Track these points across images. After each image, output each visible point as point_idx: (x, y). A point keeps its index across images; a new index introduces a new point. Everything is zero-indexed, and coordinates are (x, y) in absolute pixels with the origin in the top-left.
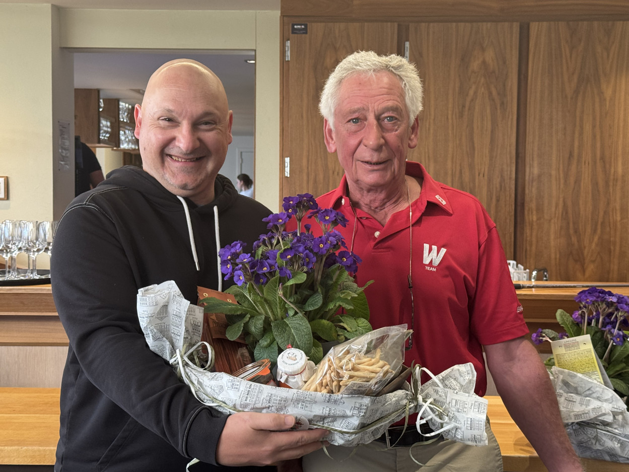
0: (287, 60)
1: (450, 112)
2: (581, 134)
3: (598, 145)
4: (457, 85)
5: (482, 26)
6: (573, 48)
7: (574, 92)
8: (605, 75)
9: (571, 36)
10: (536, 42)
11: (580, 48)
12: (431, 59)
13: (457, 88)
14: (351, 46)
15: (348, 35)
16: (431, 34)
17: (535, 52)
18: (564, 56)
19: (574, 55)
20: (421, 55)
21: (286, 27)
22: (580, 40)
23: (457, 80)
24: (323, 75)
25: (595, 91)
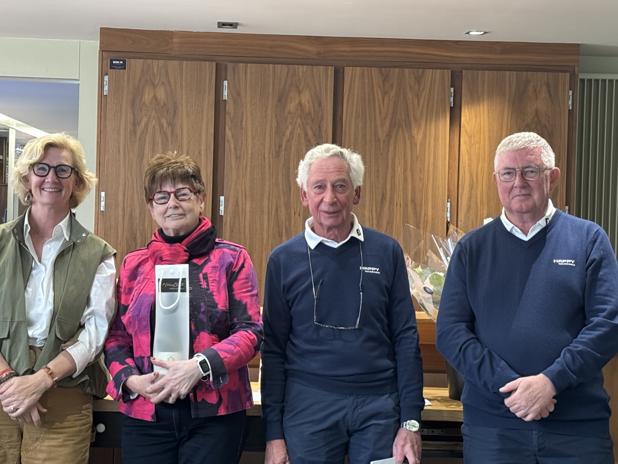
0: (105, 94)
1: (267, 151)
2: (393, 177)
3: (410, 187)
4: (274, 125)
5: (299, 68)
6: (385, 93)
7: (387, 136)
8: (416, 121)
9: (384, 82)
10: (350, 87)
11: (393, 94)
12: (248, 98)
13: (274, 128)
14: (170, 83)
15: (167, 72)
16: (249, 74)
17: (349, 96)
18: (377, 101)
19: (386, 101)
20: (239, 95)
21: (105, 62)
22: (392, 86)
23: (274, 120)
24: (141, 111)
25: (407, 136)
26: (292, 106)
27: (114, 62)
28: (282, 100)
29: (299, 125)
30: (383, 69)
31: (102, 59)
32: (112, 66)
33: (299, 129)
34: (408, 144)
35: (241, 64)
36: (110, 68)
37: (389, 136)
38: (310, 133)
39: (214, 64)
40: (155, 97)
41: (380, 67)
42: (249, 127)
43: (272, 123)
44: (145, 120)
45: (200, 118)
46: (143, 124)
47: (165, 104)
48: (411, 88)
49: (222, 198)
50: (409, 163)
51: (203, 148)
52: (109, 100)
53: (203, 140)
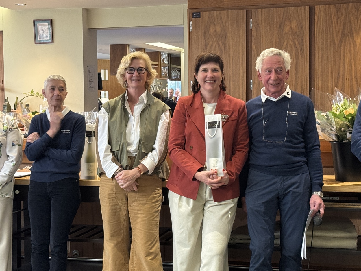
0: (191, 31)
4: (278, 40)
5: (290, 9)
6: (338, 18)
7: (340, 42)
8: (356, 32)
9: (337, 12)
10: (318, 17)
11: (342, 18)
12: (263, 27)
13: (277, 42)
14: (222, 22)
15: (221, 17)
16: (263, 14)
17: (318, 22)
18: (333, 23)
19: (339, 22)
20: (258, 25)
21: (190, 14)
22: (342, 14)
23: (277, 37)
24: (209, 38)
25: (351, 41)
26: (287, 30)
27: (194, 14)
28: (281, 27)
29: (291, 39)
30: (337, 5)
31: (189, 13)
32: (194, 16)
33: (291, 41)
34: (352, 45)
35: (259, 10)
36: (193, 17)
37: (341, 42)
38: (297, 43)
39: (245, 10)
40: (215, 31)
41: (335, 4)
42: (264, 43)
43: (276, 39)
44: (211, 43)
45: (239, 39)
46: (210, 45)
47: (220, 34)
48: (353, 14)
49: (251, 81)
50: (353, 56)
51: (241, 55)
52: (193, 34)
53: (241, 51)
